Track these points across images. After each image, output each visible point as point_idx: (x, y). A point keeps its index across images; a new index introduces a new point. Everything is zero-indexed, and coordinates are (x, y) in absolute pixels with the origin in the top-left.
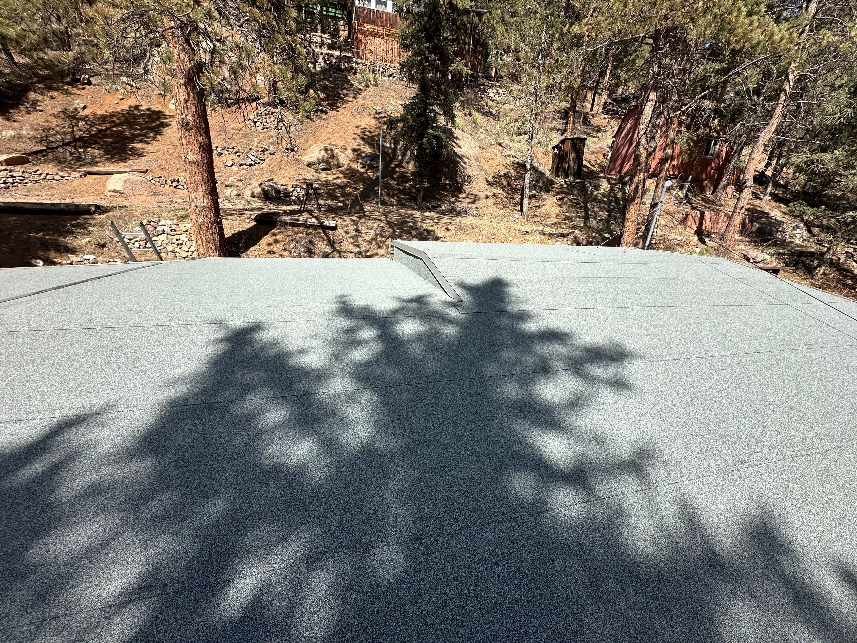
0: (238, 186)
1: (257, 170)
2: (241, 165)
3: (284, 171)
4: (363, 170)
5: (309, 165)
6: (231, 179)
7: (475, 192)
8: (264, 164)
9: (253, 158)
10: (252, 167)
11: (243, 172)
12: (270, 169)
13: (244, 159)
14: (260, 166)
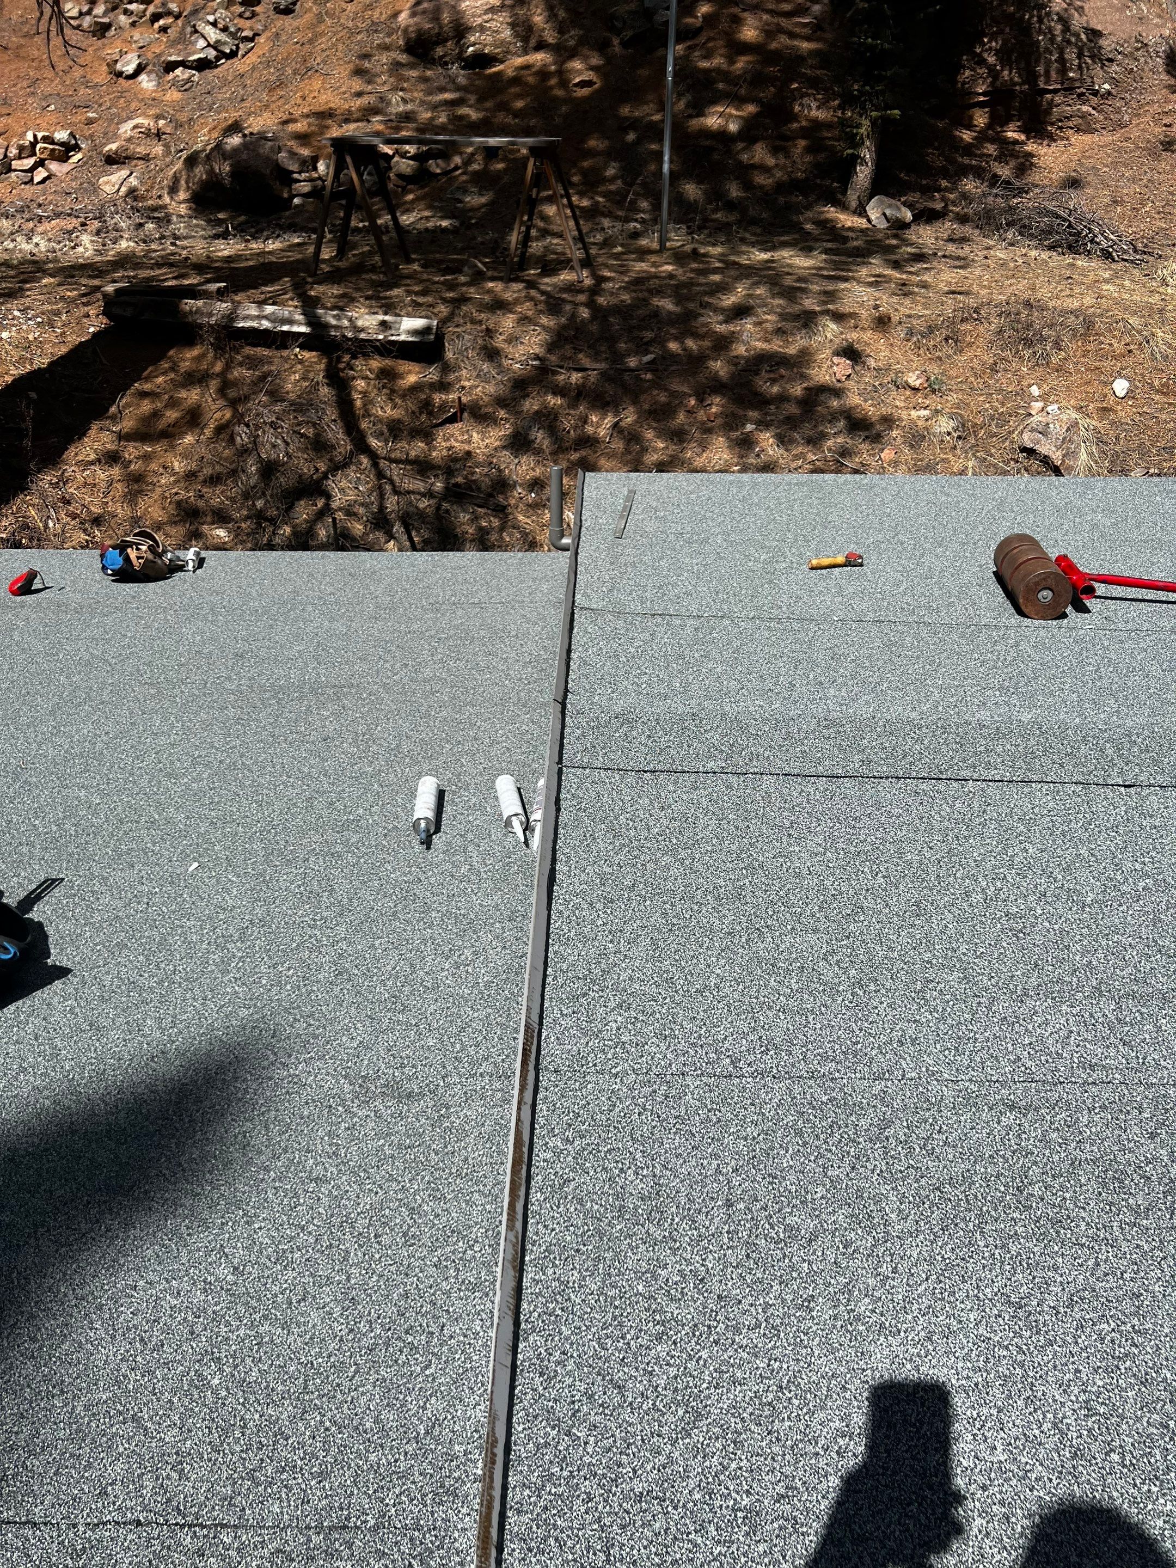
0: (146, 158)
1: (225, 83)
2: (170, 67)
3: (317, 84)
6: (126, 129)
8: (252, 58)
9: (213, 34)
10: (209, 74)
11: (174, 95)
12: (270, 74)
13: (181, 40)
14: (238, 65)
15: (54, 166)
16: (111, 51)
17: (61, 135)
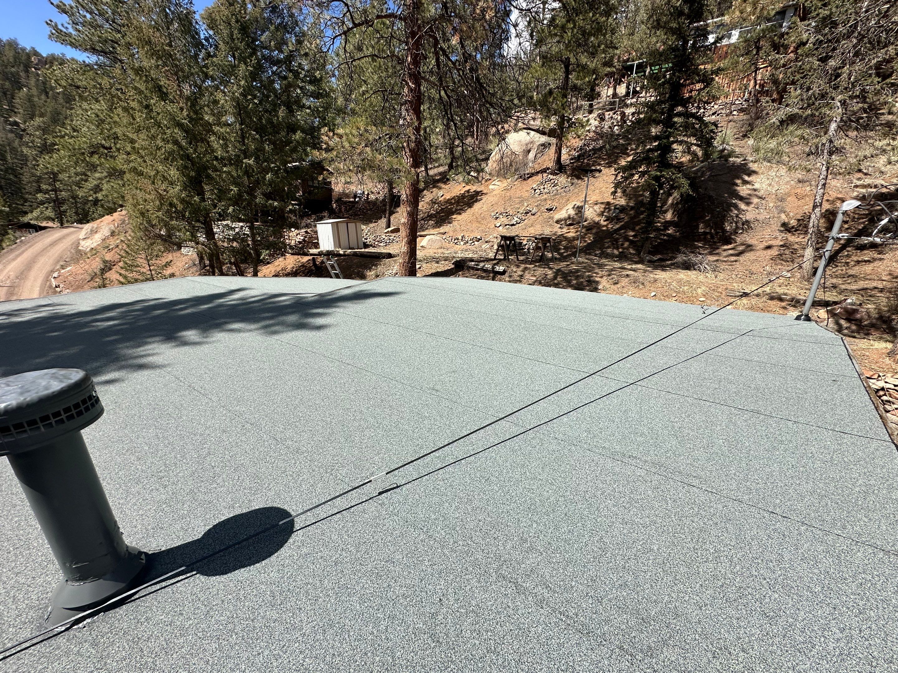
0: (493, 242)
2: (506, 225)
3: (532, 228)
4: (605, 223)
5: (557, 222)
6: (491, 236)
7: (750, 241)
8: (523, 224)
9: (516, 219)
10: (513, 227)
11: (505, 230)
12: (524, 227)
13: (511, 220)
14: (520, 225)
15: (476, 243)
16: (496, 222)
17: (479, 237)
